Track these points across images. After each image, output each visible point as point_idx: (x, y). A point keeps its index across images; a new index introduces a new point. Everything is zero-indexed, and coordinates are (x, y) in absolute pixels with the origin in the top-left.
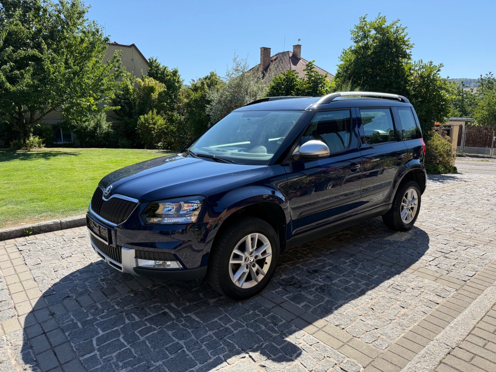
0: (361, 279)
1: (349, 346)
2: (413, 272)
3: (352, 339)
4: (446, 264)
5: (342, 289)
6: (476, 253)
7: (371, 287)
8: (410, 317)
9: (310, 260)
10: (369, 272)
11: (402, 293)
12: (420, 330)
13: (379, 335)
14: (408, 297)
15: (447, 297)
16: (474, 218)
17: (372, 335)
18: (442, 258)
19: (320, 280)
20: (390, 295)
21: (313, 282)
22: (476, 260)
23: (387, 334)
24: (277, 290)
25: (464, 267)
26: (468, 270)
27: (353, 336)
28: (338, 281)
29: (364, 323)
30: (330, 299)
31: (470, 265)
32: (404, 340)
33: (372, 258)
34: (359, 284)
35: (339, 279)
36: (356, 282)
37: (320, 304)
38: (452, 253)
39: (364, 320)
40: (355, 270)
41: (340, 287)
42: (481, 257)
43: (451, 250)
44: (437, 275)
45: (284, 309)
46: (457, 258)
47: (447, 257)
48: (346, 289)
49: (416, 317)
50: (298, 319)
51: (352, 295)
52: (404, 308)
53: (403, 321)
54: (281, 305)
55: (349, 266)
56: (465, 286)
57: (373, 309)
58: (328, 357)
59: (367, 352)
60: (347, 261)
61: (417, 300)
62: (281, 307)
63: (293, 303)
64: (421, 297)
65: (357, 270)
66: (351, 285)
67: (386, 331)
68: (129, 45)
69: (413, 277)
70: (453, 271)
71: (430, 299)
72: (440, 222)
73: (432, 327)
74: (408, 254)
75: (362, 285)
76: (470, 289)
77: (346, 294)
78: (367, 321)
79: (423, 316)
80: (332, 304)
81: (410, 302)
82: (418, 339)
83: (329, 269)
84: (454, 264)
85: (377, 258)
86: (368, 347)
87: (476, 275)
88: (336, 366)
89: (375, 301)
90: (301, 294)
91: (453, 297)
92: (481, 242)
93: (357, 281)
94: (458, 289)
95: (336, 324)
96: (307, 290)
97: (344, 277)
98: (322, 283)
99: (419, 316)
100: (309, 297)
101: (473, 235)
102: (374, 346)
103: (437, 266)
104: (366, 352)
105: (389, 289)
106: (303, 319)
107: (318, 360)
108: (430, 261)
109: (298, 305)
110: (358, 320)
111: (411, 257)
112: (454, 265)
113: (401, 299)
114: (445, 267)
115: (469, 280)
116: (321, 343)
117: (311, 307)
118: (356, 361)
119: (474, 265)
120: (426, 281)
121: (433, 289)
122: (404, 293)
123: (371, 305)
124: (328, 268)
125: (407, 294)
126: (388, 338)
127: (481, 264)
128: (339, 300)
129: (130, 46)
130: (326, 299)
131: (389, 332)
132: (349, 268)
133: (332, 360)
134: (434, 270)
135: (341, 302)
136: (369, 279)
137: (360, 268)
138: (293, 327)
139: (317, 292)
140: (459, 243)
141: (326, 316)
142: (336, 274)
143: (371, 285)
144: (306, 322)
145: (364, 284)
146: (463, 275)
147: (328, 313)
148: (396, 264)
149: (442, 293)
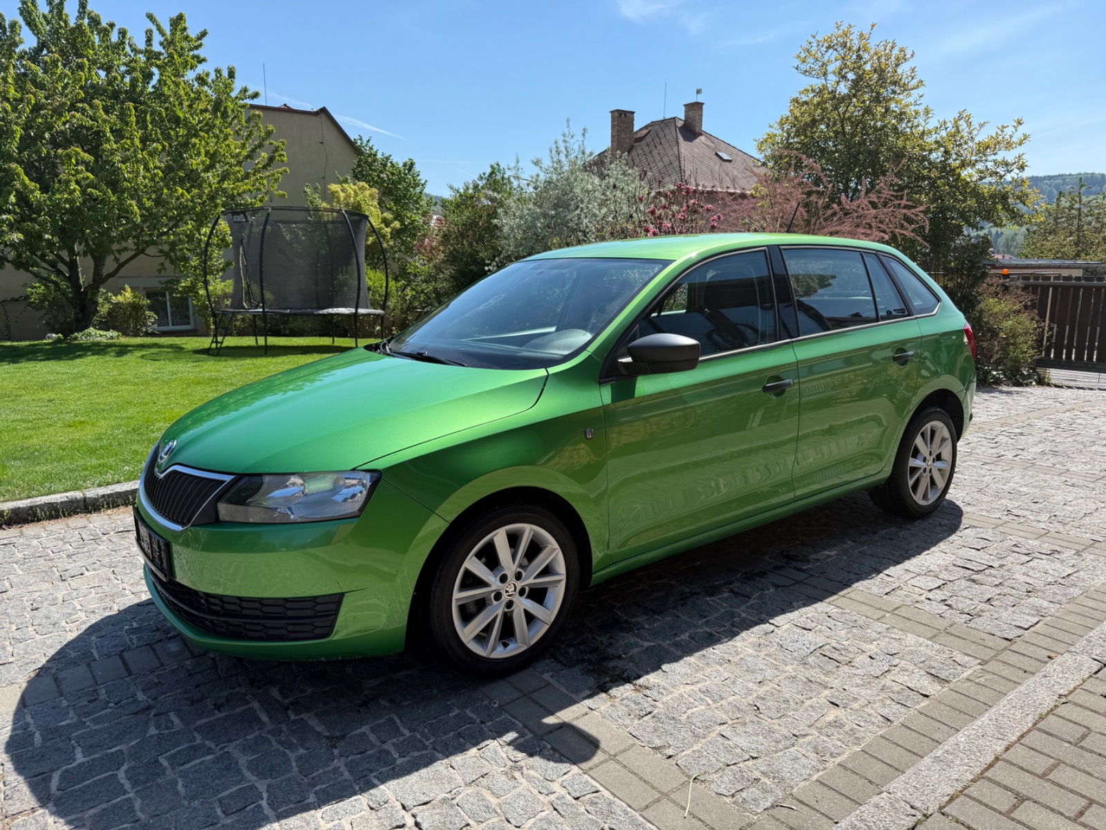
2: (882, 618)
4: (968, 596)
6: (1051, 572)
7: (766, 652)
11: (842, 668)
14: (855, 680)
15: (955, 681)
18: (964, 583)
20: (811, 673)
22: (1048, 587)
25: (1014, 606)
26: (1020, 613)
34: (738, 644)
37: (629, 692)
38: (990, 570)
39: (728, 734)
40: (738, 610)
42: (1062, 581)
43: (990, 564)
44: (941, 624)
46: (1001, 583)
47: (974, 581)
48: (704, 656)
49: (862, 729)
51: (714, 671)
52: (838, 706)
54: (532, 696)
55: (726, 599)
56: (1006, 652)
57: (758, 709)
60: (724, 588)
61: (877, 685)
62: (531, 699)
63: (563, 691)
64: (888, 680)
65: (743, 611)
66: (718, 648)
69: (880, 630)
70: (984, 614)
71: (909, 685)
75: (746, 646)
76: (1014, 659)
78: (735, 739)
80: (659, 692)
81: (856, 690)
84: (989, 597)
85: (801, 581)
87: (1040, 624)
89: (768, 688)
91: (969, 680)
92: (1070, 545)
94: (986, 658)
95: (654, 746)
97: (707, 626)
98: (648, 641)
101: (1055, 527)
103: (946, 603)
105: (811, 660)
106: (576, 731)
108: (930, 590)
109: (574, 695)
110: (713, 735)
112: (989, 600)
113: (836, 683)
114: (965, 605)
115: (1019, 636)
116: (604, 792)
119: (1041, 601)
120: (911, 639)
121: (923, 659)
122: (846, 668)
123: (757, 697)
125: (854, 671)
127: (1059, 598)
128: (680, 683)
134: (937, 612)
135: (682, 689)
136: (766, 633)
137: (752, 606)
138: (547, 752)
139: (631, 664)
140: (1015, 546)
141: (637, 721)
142: (688, 620)
143: (768, 647)
144: (583, 737)
145: (749, 646)
146: (1006, 626)
147: (641, 717)
148: (844, 596)
149: (943, 668)
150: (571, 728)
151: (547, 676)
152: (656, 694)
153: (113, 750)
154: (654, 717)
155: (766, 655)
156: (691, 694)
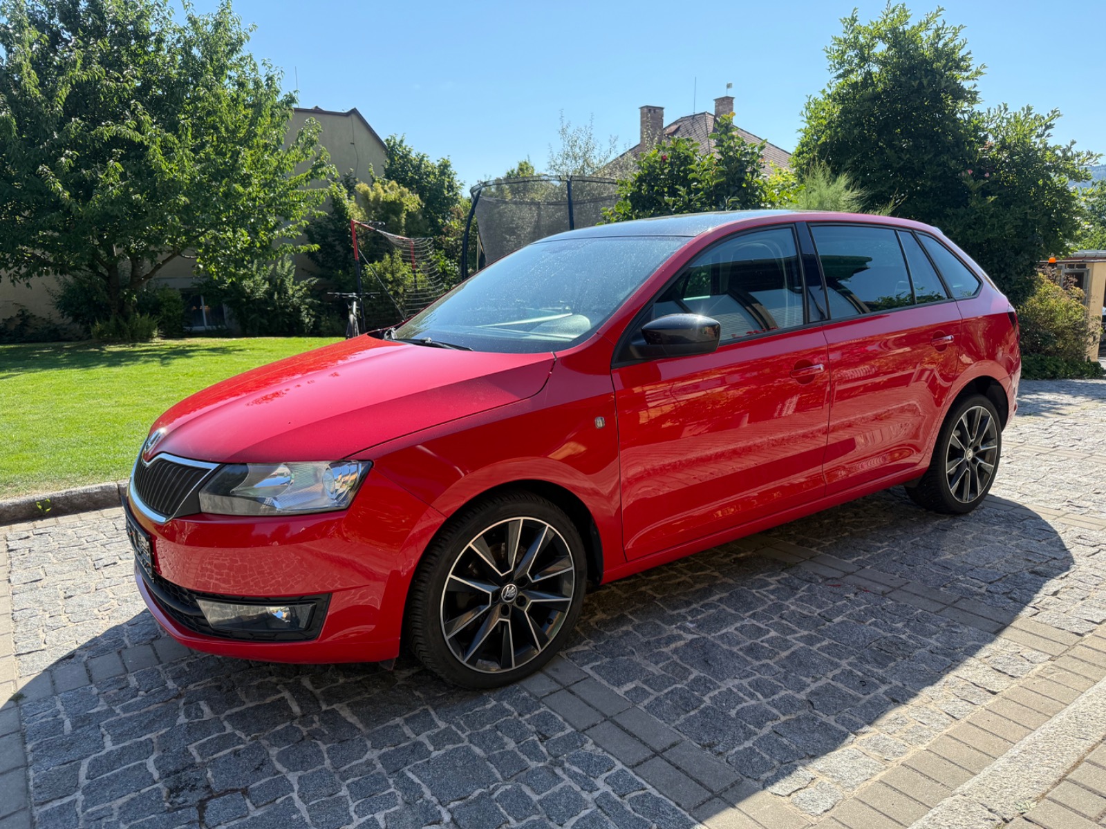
0: (798, 625)
1: (726, 800)
2: (941, 610)
3: (737, 781)
4: (1032, 589)
5: (741, 649)
7: (818, 645)
8: (909, 726)
10: (822, 608)
12: (931, 764)
13: (813, 774)
14: (916, 675)
15: (1023, 677)
17: (795, 774)
18: (1026, 574)
19: (691, 626)
20: (868, 668)
21: (672, 630)
23: (837, 771)
24: (574, 650)
25: (1083, 599)
26: (1091, 607)
27: (743, 775)
28: (736, 629)
29: (781, 739)
30: (702, 675)
31: (1099, 593)
32: (882, 790)
33: (838, 574)
34: (788, 637)
35: (739, 624)
36: (781, 633)
37: (674, 686)
38: (1053, 564)
39: (781, 731)
40: (787, 603)
41: (738, 643)
43: (1053, 556)
44: (1005, 618)
46: (1067, 576)
47: (1038, 574)
48: (752, 649)
49: (925, 727)
50: (608, 724)
51: (763, 665)
52: (898, 702)
53: (888, 736)
54: (573, 688)
55: (772, 592)
56: (1077, 647)
57: (812, 704)
61: (938, 682)
62: (572, 693)
63: (604, 682)
64: (951, 676)
65: (792, 604)
66: (767, 641)
67: (834, 764)
69: (938, 623)
70: (1051, 607)
71: (974, 681)
72: (1035, 486)
74: (935, 564)
75: (796, 639)
77: (749, 663)
78: (789, 736)
79: (948, 725)
80: (705, 687)
81: (917, 686)
82: (922, 788)
83: (720, 600)
84: (1055, 589)
85: (852, 573)
86: (776, 806)
89: (822, 683)
90: (631, 661)
91: (1039, 676)
93: (786, 630)
94: (1057, 654)
95: (702, 742)
96: (651, 651)
97: (754, 619)
98: (692, 633)
99: (935, 725)
100: (651, 668)
102: (795, 804)
103: (1011, 595)
104: (768, 820)
105: (866, 654)
106: (618, 725)
108: (992, 583)
109: (615, 689)
110: (765, 731)
111: (943, 573)
112: (1055, 593)
113: (896, 678)
114: (1030, 598)
115: (1091, 631)
116: (651, 789)
117: (648, 695)
120: (972, 633)
121: (987, 654)
122: (905, 663)
123: (810, 693)
124: (717, 597)
125: (914, 666)
126: (837, 783)
128: (728, 677)
130: (695, 674)
131: (845, 767)
132: (772, 597)
134: (999, 605)
135: (730, 683)
136: (818, 626)
137: (801, 599)
138: (589, 747)
139: (675, 657)
140: (1080, 537)
141: (683, 717)
142: (733, 612)
143: (820, 640)
144: (627, 731)
145: (801, 639)
146: (1075, 620)
147: (688, 712)
148: (899, 588)
149: (1010, 664)
150: (614, 722)
151: (587, 669)
152: (702, 688)
153: (143, 739)
154: (702, 712)
155: (818, 649)
156: (740, 688)
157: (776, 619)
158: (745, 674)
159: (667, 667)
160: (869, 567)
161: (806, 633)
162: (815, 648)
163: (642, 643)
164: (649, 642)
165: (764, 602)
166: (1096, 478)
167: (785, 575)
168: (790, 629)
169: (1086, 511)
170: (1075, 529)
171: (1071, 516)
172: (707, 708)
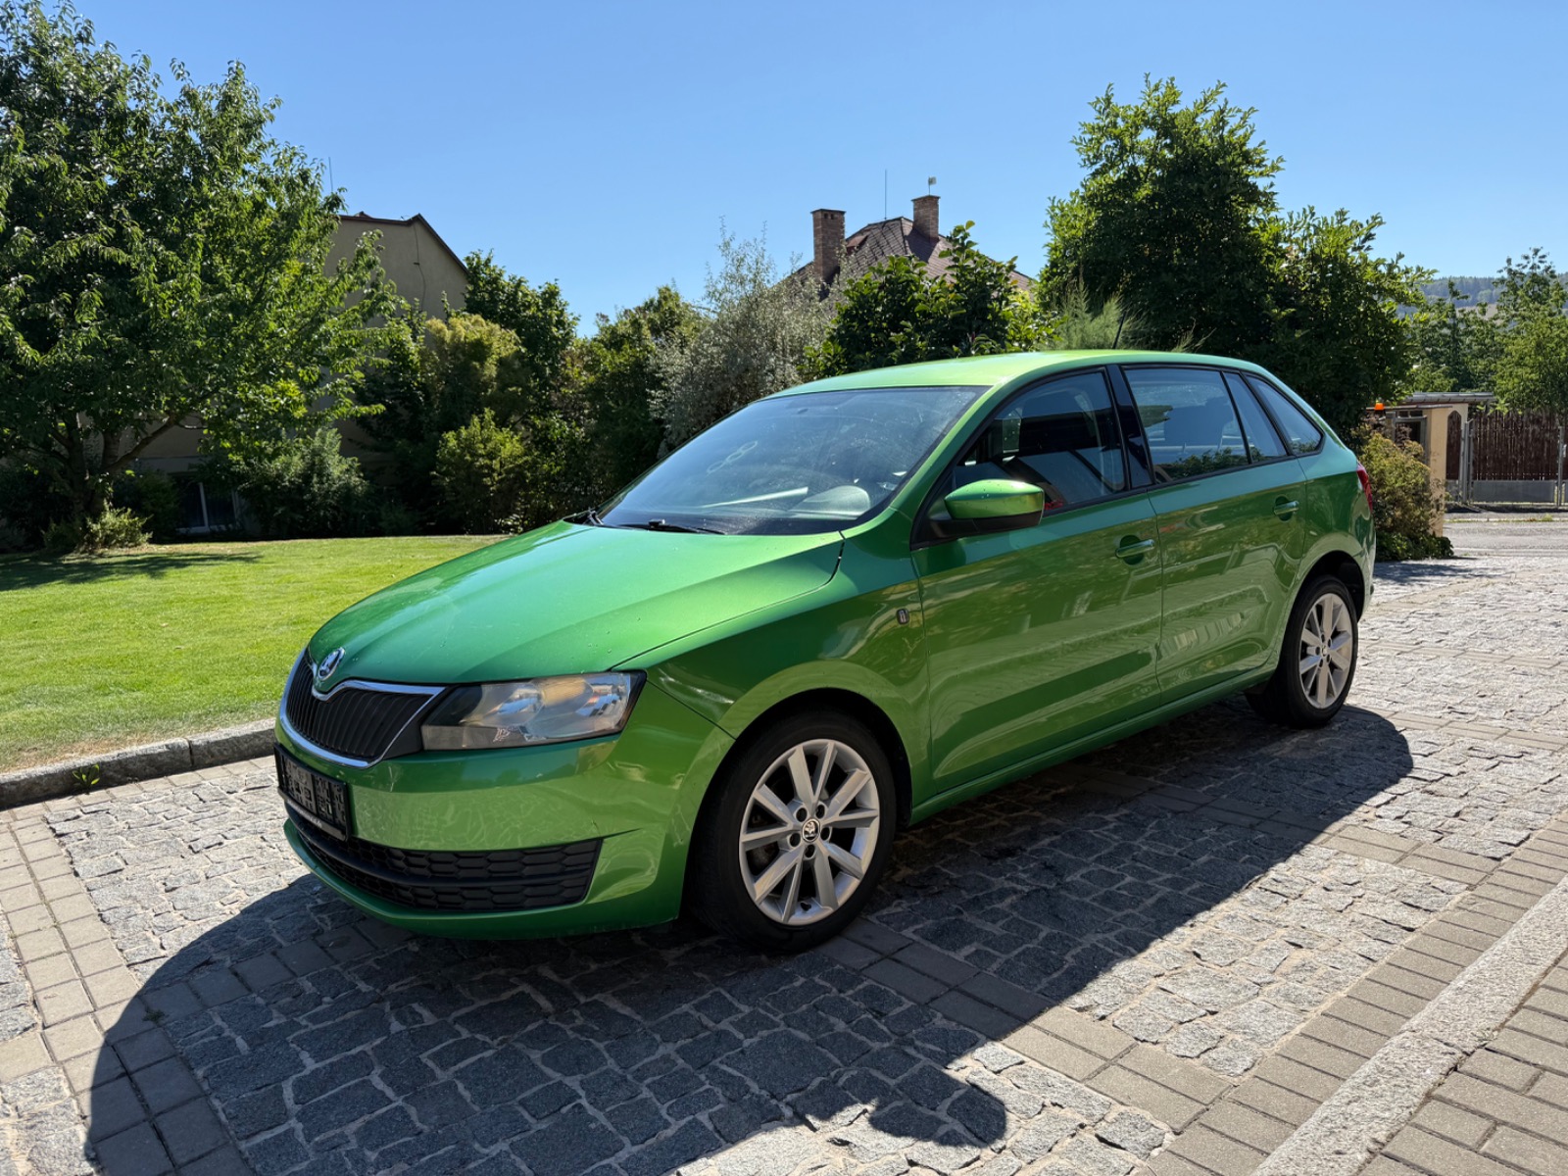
0: (1157, 867)
1: (1124, 1068)
2: (1326, 841)
3: (1131, 1047)
4: (1430, 812)
5: (1094, 900)
6: (1528, 778)
7: (1188, 889)
8: (1320, 972)
9: (989, 821)
10: (1180, 847)
11: (1292, 903)
12: (1356, 1012)
13: (1221, 1031)
14: (1313, 916)
15: (1441, 910)
16: (1514, 676)
17: (1198, 1033)
18: (1418, 794)
19: (1023, 876)
20: (1254, 911)
21: (1000, 882)
22: (1528, 795)
23: (1248, 1027)
24: (884, 912)
25: (1491, 820)
26: (1503, 827)
27: (1136, 1039)
28: (1082, 876)
29: (1171, 996)
30: (1056, 931)
31: (1509, 811)
32: (1306, 1042)
33: (1188, 807)
34: (1149, 882)
35: (1084, 871)
36: (1139, 878)
37: (1024, 946)
38: (1447, 779)
39: (1169, 987)
40: (1136, 843)
41: (1089, 893)
42: (1544, 787)
43: (1445, 771)
44: (1404, 845)
45: (908, 966)
46: (1466, 794)
47: (1432, 792)
48: (1108, 898)
49: (1339, 972)
50: (954, 995)
51: (1127, 916)
52: (1301, 947)
53: (1298, 985)
54: (899, 956)
55: (1115, 831)
56: (1497, 874)
57: (1198, 956)
58: (1055, 1105)
59: (1183, 1083)
60: (1108, 817)
61: (1343, 921)
62: (898, 962)
63: (938, 949)
64: (1355, 914)
65: (1142, 843)
66: (1125, 888)
67: (1243, 1019)
68: (406, 219)
69: (1326, 856)
70: (1456, 830)
71: (1385, 918)
72: (1405, 691)
73: (1393, 1000)
74: (1305, 788)
75: (1159, 884)
76: (1511, 881)
77: (1110, 915)
78: (1180, 992)
79: (1365, 969)
80: (1064, 944)
81: (1318, 928)
82: (1352, 1038)
83: (1052, 844)
84: (1456, 810)
85: (1206, 805)
86: (1187, 1069)
87: (1532, 839)
88: (1081, 1131)
89: (1204, 931)
90: (961, 921)
91: (1460, 908)
92: (1542, 745)
93: (1142, 874)
94: (1474, 882)
95: (1077, 1006)
96: (982, 908)
97: (1101, 863)
98: (1028, 884)
99: (1351, 969)
100: (989, 927)
101: (1515, 724)
102: (1208, 1066)
103: (1405, 819)
104: (1181, 1084)
106: (969, 995)
107: (1023, 1116)
108: (1378, 807)
109: (952, 954)
110: (1151, 989)
111: (1317, 798)
112: (1457, 815)
113: (1291, 920)
114: (1429, 821)
115: (1509, 855)
116: (1030, 1062)
117: (994, 958)
118: (1148, 1115)
119: (1525, 812)
120: (1369, 865)
121: (1393, 887)
122: (1298, 903)
123: (1193, 943)
124: (1047, 841)
125: (1309, 906)
126: (1251, 1039)
127: (1546, 807)
128: (1087, 931)
129: (409, 223)
130: (1045, 931)
131: (1256, 1023)
132: (1116, 837)
133: (1069, 1115)
134: (1395, 831)
135: (1091, 939)
136: (1182, 867)
137: (1152, 837)
138: (939, 1021)
139: (1015, 914)
140: (1471, 748)
141: (1044, 981)
142: (1073, 857)
143: (1188, 884)
144: (981, 1001)
145: (1165, 883)
146: (1488, 843)
147: (1050, 974)
148: (1269, 818)
149: (1422, 897)
150: (963, 992)
151: (908, 933)
152: (1060, 946)
153: (353, 1052)
154: (1068, 972)
155: (1189, 893)
156: (1108, 943)
157: (1128, 862)
158: (1107, 927)
159: (1009, 926)
160: (1225, 796)
161: (1169, 876)
162: (1185, 892)
163: (969, 901)
164: (977, 898)
165: (1108, 845)
166: (1477, 678)
167: (1125, 811)
168: (1149, 872)
169: (1472, 718)
170: (1464, 739)
171: (1455, 724)
172: (1072, 968)
